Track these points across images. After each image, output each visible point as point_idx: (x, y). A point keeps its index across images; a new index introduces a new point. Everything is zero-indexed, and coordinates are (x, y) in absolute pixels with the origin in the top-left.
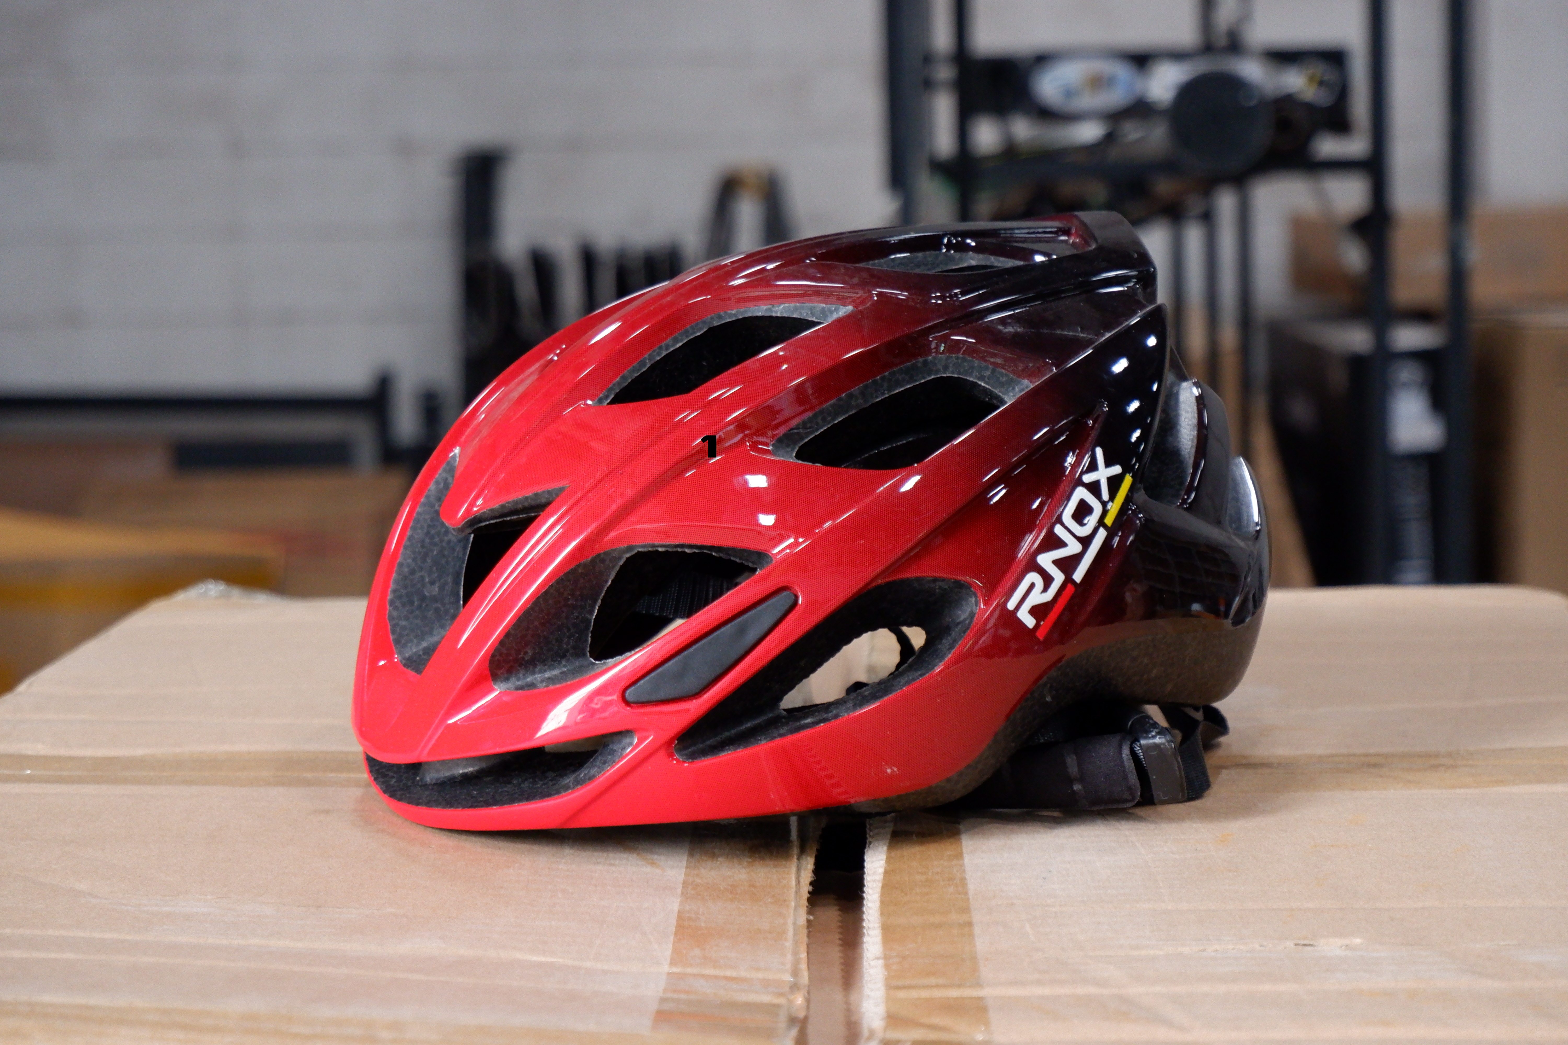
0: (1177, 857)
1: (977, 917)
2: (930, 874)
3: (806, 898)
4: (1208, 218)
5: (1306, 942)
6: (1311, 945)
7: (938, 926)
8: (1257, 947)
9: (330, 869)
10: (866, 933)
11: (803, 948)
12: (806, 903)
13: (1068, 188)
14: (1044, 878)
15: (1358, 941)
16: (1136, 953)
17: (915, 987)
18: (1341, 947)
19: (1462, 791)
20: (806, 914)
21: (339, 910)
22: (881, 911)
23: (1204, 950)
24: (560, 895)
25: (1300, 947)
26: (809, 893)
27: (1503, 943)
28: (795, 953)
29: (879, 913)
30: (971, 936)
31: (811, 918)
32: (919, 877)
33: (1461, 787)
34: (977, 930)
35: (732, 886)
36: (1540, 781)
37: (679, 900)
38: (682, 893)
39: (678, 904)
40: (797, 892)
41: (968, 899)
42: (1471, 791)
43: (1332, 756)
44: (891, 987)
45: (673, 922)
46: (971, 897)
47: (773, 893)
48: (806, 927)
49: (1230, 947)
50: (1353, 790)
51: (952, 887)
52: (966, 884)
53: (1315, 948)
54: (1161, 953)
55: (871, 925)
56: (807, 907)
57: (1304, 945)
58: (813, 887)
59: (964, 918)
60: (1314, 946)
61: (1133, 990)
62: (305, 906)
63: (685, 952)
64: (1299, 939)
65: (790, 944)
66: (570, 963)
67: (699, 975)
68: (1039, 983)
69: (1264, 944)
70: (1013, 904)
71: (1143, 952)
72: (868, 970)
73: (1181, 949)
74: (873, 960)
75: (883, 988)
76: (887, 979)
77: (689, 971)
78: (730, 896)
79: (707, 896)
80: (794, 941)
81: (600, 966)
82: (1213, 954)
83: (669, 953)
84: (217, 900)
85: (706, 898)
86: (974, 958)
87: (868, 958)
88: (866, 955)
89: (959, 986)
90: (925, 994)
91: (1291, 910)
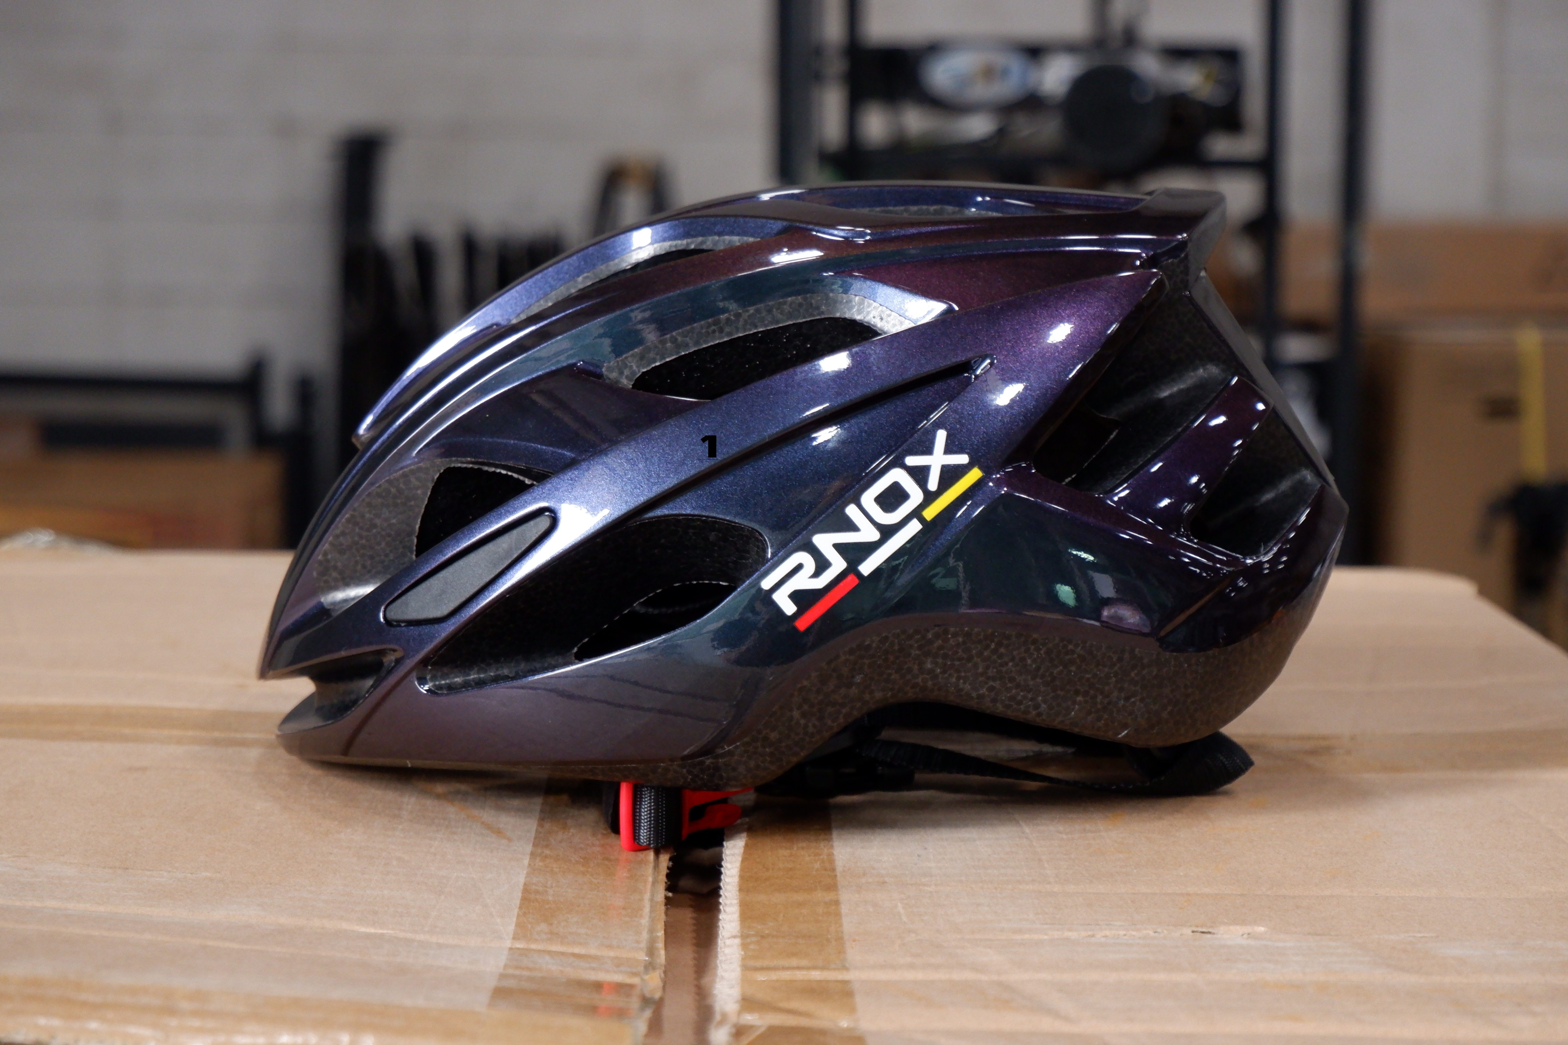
0: (1064, 836)
1: (845, 895)
2: (795, 849)
3: (665, 873)
5: (1204, 930)
6: (1210, 933)
8: (1151, 933)
10: (722, 910)
11: (660, 926)
12: (665, 879)
14: (918, 856)
15: (1262, 929)
16: (1018, 937)
17: (775, 969)
18: (1243, 935)
20: (664, 890)
21: (148, 873)
22: (740, 886)
23: (1093, 936)
24: (395, 863)
25: (1198, 934)
26: (668, 868)
27: (1419, 935)
28: (652, 930)
29: (738, 889)
30: (838, 915)
31: (670, 894)
32: (782, 852)
34: (844, 910)
35: (585, 859)
37: (525, 872)
38: (530, 865)
39: (524, 876)
40: (655, 867)
41: (835, 876)
44: (747, 968)
45: (518, 894)
46: (838, 874)
47: (629, 866)
48: (664, 904)
49: (1122, 933)
52: (834, 863)
53: (1215, 936)
54: (1046, 937)
55: (728, 902)
56: (666, 883)
58: (672, 862)
59: (829, 896)
60: (1214, 934)
61: (1015, 977)
62: (111, 868)
63: (529, 926)
64: (1197, 926)
65: (645, 921)
66: (401, 935)
67: (544, 951)
68: (912, 967)
69: (1159, 930)
70: (884, 882)
71: (1027, 936)
72: (723, 950)
73: (1068, 934)
74: (729, 938)
75: (739, 969)
76: (744, 959)
77: (533, 946)
78: (582, 869)
79: (557, 868)
80: (650, 917)
81: (434, 939)
82: (1103, 940)
83: (512, 928)
84: (13, 859)
85: (556, 870)
86: (840, 939)
87: (723, 937)
88: (721, 933)
89: (823, 968)
90: (786, 975)
91: (1189, 895)
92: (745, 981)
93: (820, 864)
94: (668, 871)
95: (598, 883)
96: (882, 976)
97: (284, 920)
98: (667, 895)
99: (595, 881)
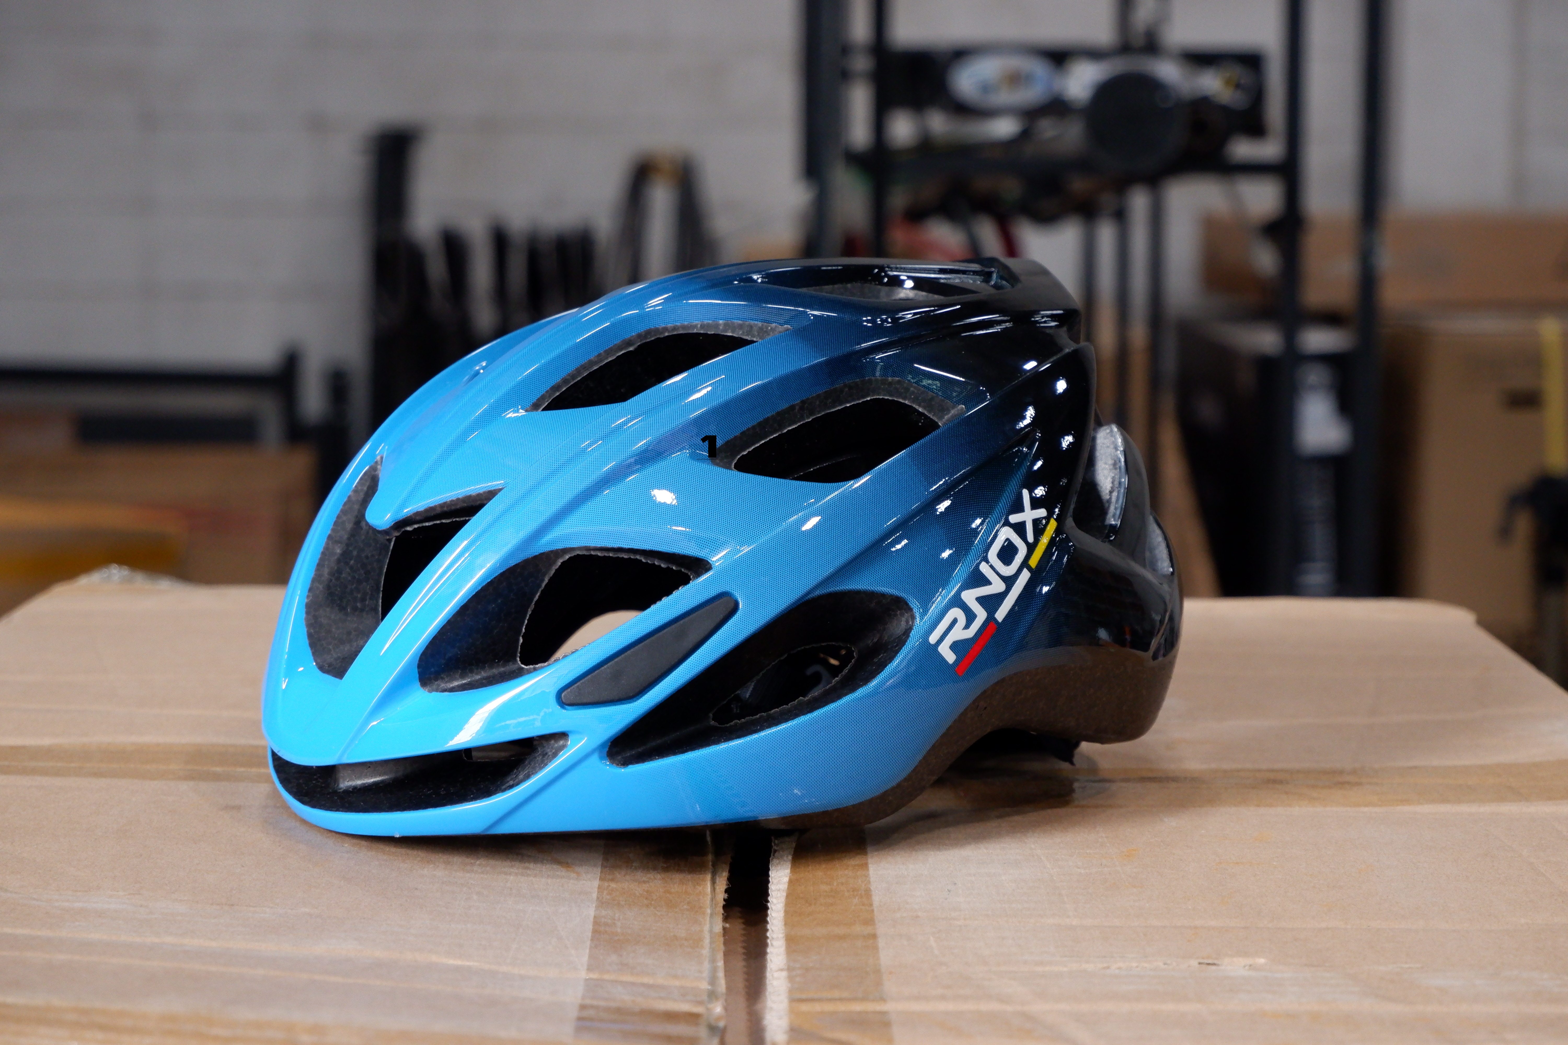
0: (1083, 871)
1: (882, 929)
2: (835, 884)
3: (720, 905)
4: (1121, 216)
5: (1210, 961)
6: (1214, 964)
7: (842, 938)
8: (1161, 964)
9: (243, 867)
10: (770, 944)
11: (720, 956)
12: (722, 911)
13: (983, 184)
14: (949, 891)
15: (1262, 961)
16: (1039, 969)
17: (819, 1000)
18: (1245, 967)
19: (1366, 809)
20: (721, 922)
21: (252, 909)
22: (785, 921)
23: (1108, 968)
24: (475, 897)
25: (1204, 966)
26: (725, 900)
27: (1407, 966)
28: (712, 961)
29: (783, 923)
30: (875, 948)
31: (727, 925)
32: (824, 887)
33: (1366, 806)
34: (881, 943)
35: (647, 891)
36: (1444, 800)
37: (594, 907)
38: (596, 898)
39: (594, 911)
40: (712, 899)
41: (873, 911)
42: (1377, 809)
43: (1238, 771)
44: (795, 1000)
45: (589, 927)
46: (875, 910)
47: (688, 899)
48: (722, 935)
49: (1134, 964)
50: (1258, 806)
52: (871, 896)
53: (1219, 967)
54: (1065, 969)
55: (775, 936)
56: (723, 914)
57: (1208, 964)
58: (728, 894)
59: (868, 930)
60: (1218, 965)
61: (1037, 1007)
62: (218, 905)
63: (601, 957)
64: (1203, 958)
65: (706, 952)
66: (487, 967)
67: (616, 981)
68: (943, 998)
69: (1169, 962)
70: (917, 917)
71: (1047, 969)
72: (771, 984)
73: (1085, 966)
74: (777, 971)
75: (786, 1001)
76: (791, 991)
77: (607, 977)
78: (644, 901)
79: (621, 900)
80: (710, 948)
81: (516, 971)
82: (1117, 971)
83: (585, 959)
84: (129, 896)
85: (622, 903)
86: (877, 971)
87: (771, 970)
88: (770, 967)
89: (864, 999)
90: (829, 1007)
91: (1196, 928)
92: (792, 1013)
93: (858, 899)
94: (723, 902)
95: (661, 915)
96: (916, 1007)
97: (380, 954)
98: (725, 927)
99: (658, 914)
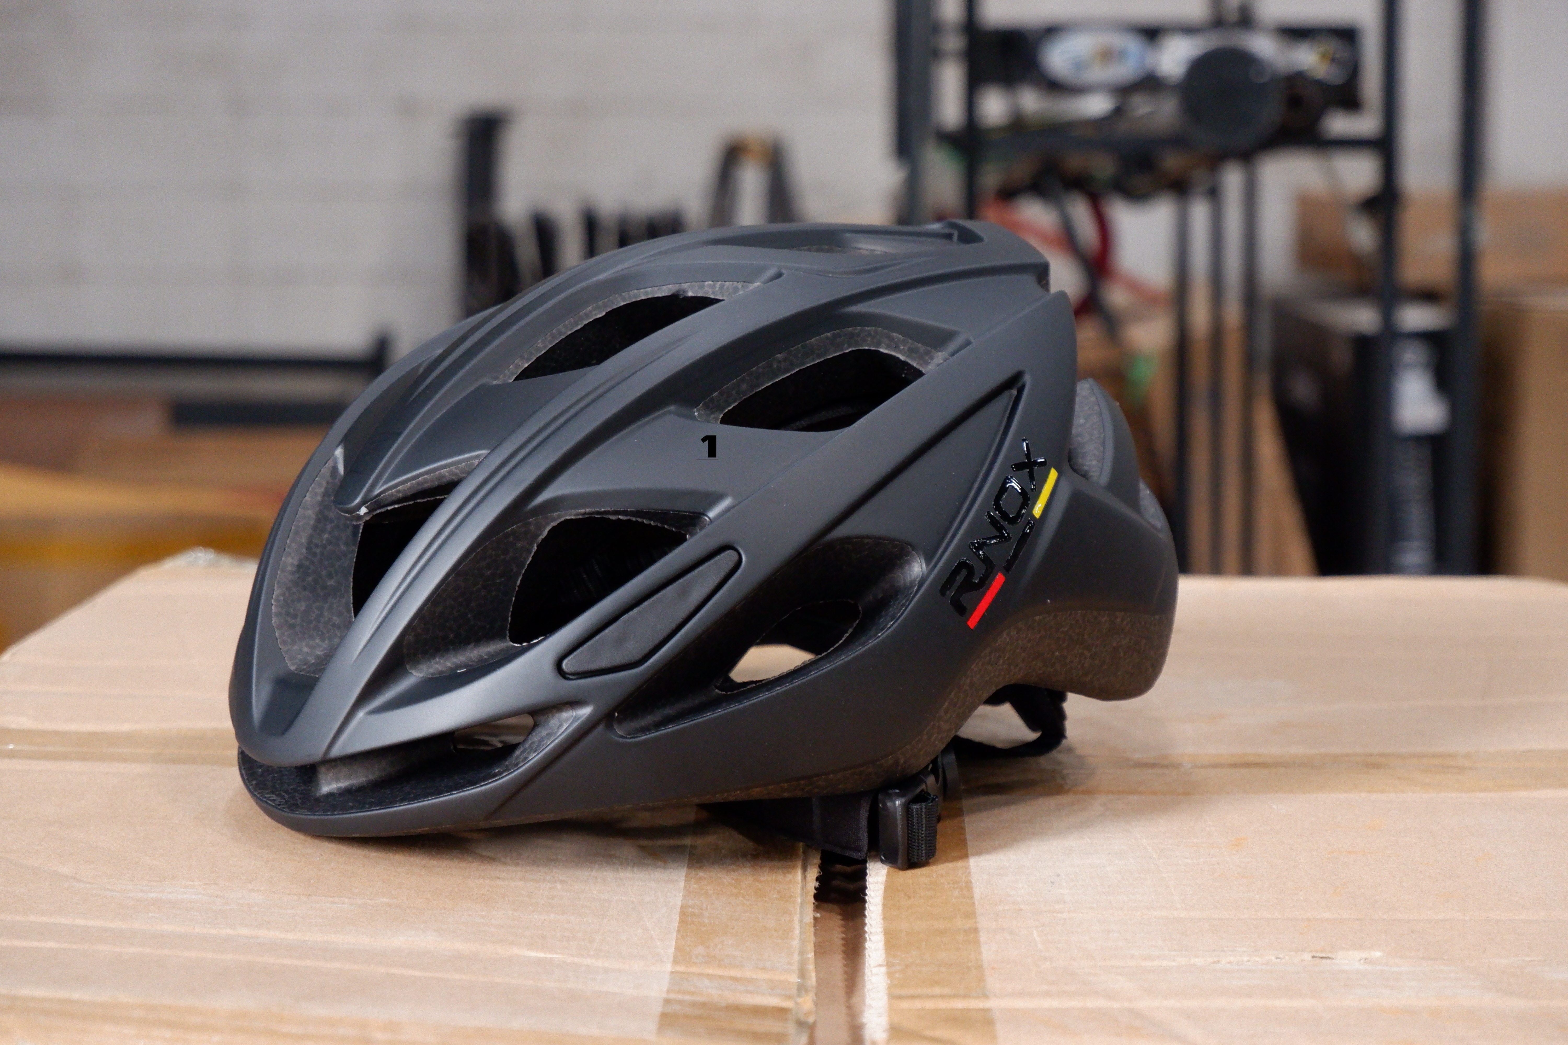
0: (1190, 861)
1: (983, 923)
2: (935, 876)
3: (813, 894)
4: (1214, 194)
5: (1323, 955)
6: (1328, 958)
7: (943, 932)
8: (1273, 958)
10: (868, 938)
11: (810, 947)
12: (813, 900)
13: (1075, 162)
14: (1052, 883)
15: (1378, 953)
16: (1147, 964)
17: (919, 997)
18: (1360, 960)
20: (812, 912)
21: (331, 899)
22: (883, 915)
23: (1218, 962)
24: (559, 887)
25: (1318, 960)
26: (816, 889)
27: (1527, 959)
28: (802, 953)
29: (882, 917)
30: (977, 943)
31: (818, 915)
32: (923, 879)
33: (1481, 791)
34: (983, 937)
37: (681, 894)
38: (685, 887)
39: (681, 898)
40: (803, 888)
41: (974, 904)
42: (1493, 795)
43: (1348, 755)
44: (894, 996)
45: (676, 917)
46: (976, 902)
47: (778, 888)
48: (813, 925)
49: (1246, 959)
50: (1370, 792)
51: (957, 890)
52: (972, 888)
53: (1334, 961)
54: (1174, 964)
55: (873, 930)
56: (814, 903)
58: (819, 882)
59: (969, 924)
60: (1332, 959)
61: (1145, 1004)
62: (295, 894)
63: (688, 949)
64: (1317, 952)
65: (796, 943)
66: (569, 959)
67: (702, 974)
68: (1047, 994)
69: (1281, 956)
70: (1020, 910)
71: (1155, 963)
72: (870, 978)
73: (1194, 960)
74: (875, 967)
75: (885, 998)
76: (890, 987)
77: (693, 970)
78: (734, 891)
79: (711, 890)
80: (800, 939)
81: (599, 963)
82: (1228, 966)
83: (671, 950)
84: (204, 887)
85: (710, 892)
86: (979, 967)
87: (870, 965)
88: (868, 962)
89: (966, 996)
90: (929, 1004)
91: (1308, 920)
92: (892, 1010)
93: (958, 892)
94: (815, 892)
95: (750, 904)
96: (1020, 1004)
97: (460, 946)
98: (816, 916)
99: (748, 903)
